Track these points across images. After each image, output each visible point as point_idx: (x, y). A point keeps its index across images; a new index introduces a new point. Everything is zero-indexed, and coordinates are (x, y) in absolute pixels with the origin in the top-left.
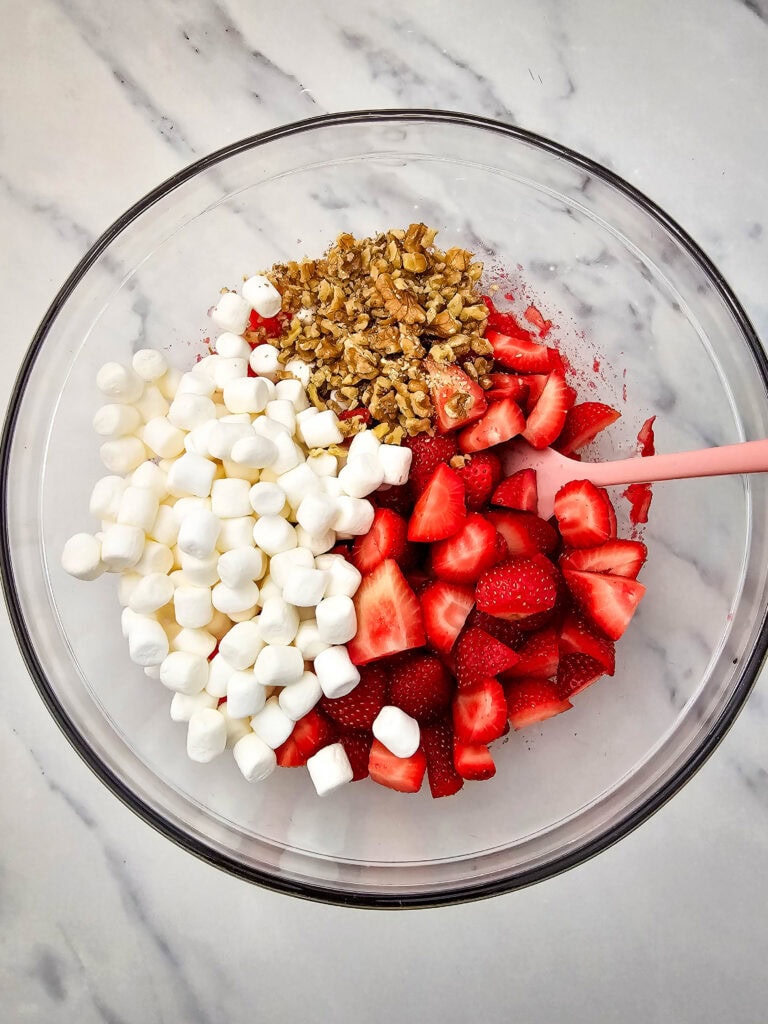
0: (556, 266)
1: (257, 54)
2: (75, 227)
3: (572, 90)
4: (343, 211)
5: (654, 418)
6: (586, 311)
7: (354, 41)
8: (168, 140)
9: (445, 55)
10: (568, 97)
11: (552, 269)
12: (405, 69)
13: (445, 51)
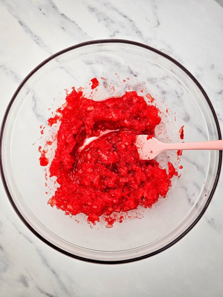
0: (155, 79)
1: (63, 15)
2: (11, 72)
3: (159, 24)
4: (92, 65)
5: (184, 126)
6: (164, 93)
7: (92, 9)
8: (37, 43)
9: (120, 13)
10: (157, 26)
11: (154, 80)
12: (108, 18)
13: (120, 12)
